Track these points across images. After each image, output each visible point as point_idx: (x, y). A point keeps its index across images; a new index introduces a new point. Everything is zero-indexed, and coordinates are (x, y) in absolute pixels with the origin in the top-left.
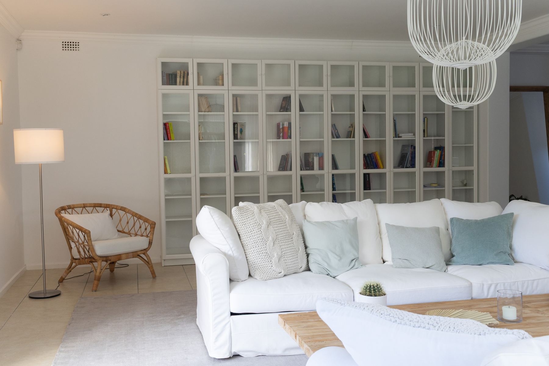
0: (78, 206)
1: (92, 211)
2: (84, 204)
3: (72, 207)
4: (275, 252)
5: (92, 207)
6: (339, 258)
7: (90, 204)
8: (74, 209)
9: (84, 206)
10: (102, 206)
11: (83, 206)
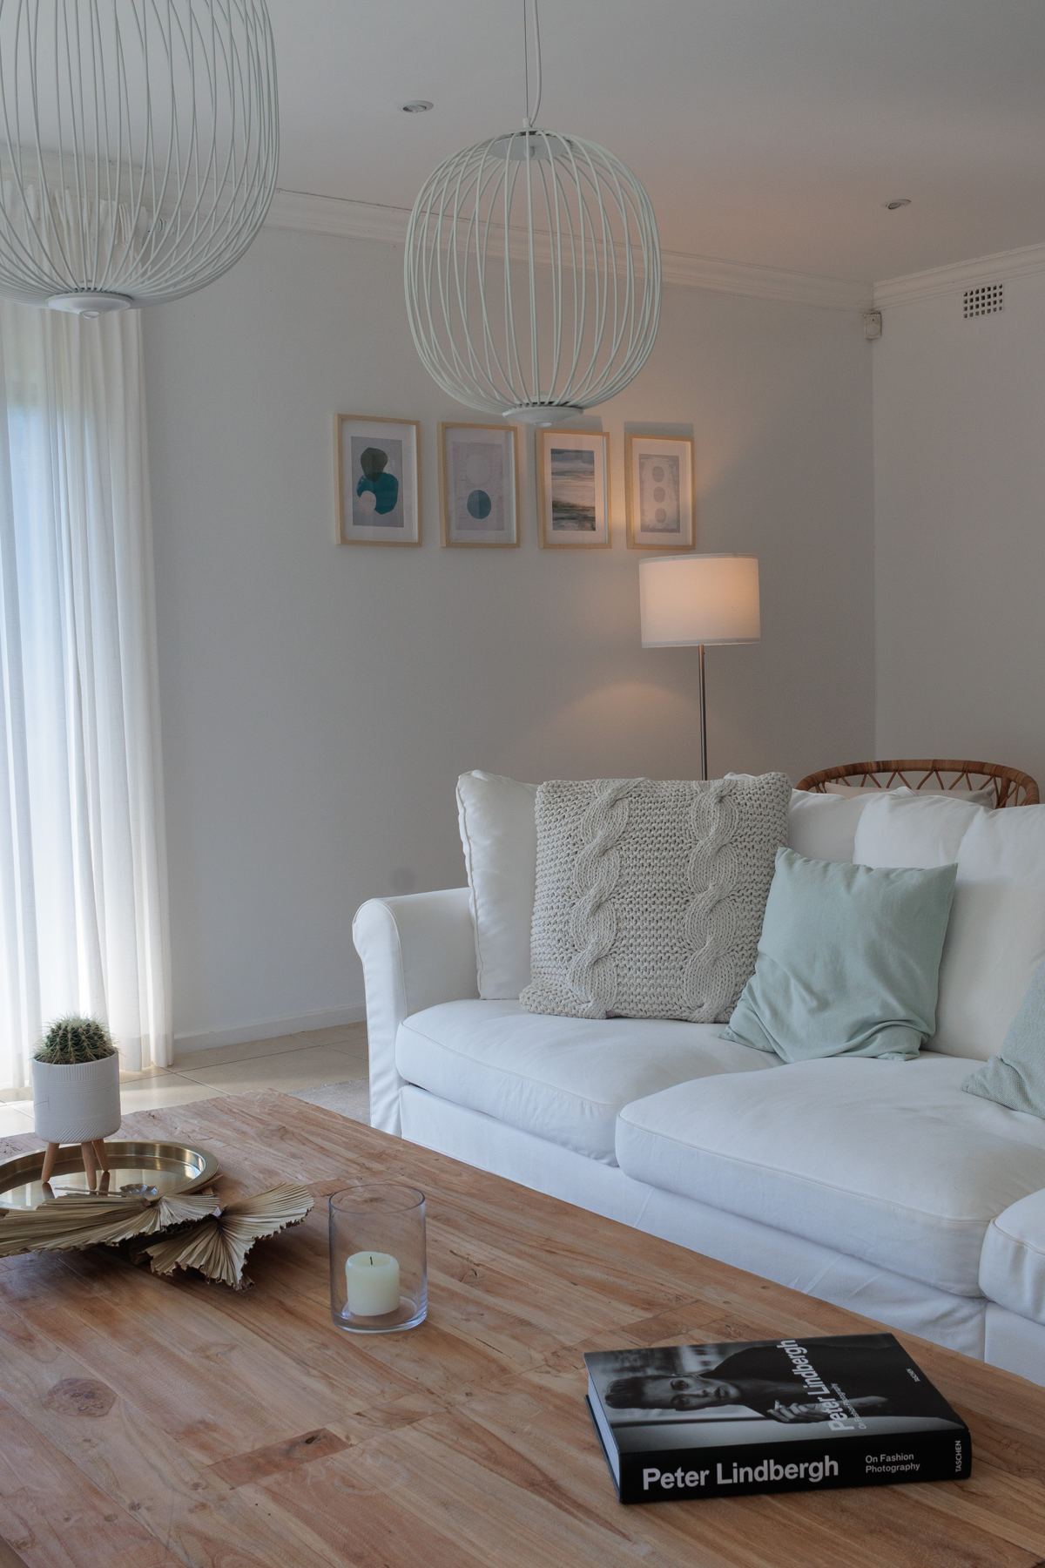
0: (915, 766)
1: (954, 784)
2: (935, 761)
3: (894, 767)
4: (592, 936)
5: (958, 771)
6: (814, 1004)
7: (953, 762)
8: (902, 773)
9: (935, 767)
10: (985, 770)
11: (930, 767)
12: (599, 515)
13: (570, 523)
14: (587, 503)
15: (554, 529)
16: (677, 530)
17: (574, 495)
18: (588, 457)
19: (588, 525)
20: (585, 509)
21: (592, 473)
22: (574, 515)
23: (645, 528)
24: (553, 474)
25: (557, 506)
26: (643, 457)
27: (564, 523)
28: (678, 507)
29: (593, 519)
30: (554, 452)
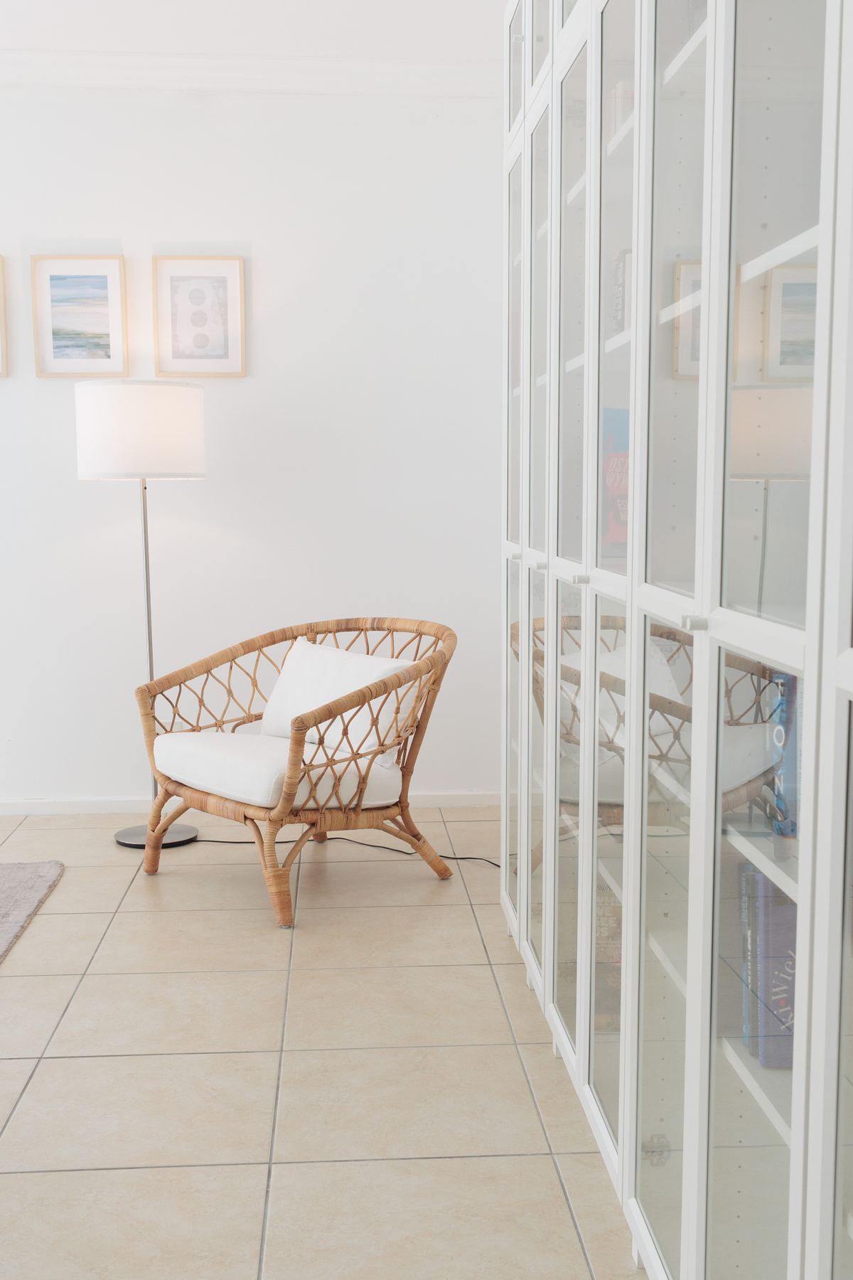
12: (116, 344)
13: (77, 351)
14: (98, 330)
15: (55, 357)
16: (225, 356)
17: (80, 320)
18: (101, 282)
19: (101, 352)
20: (99, 336)
21: (106, 298)
22: (81, 343)
23: (177, 355)
24: (52, 301)
25: (56, 334)
26: (173, 279)
27: (68, 351)
28: (226, 331)
29: (108, 346)
30: (53, 278)
